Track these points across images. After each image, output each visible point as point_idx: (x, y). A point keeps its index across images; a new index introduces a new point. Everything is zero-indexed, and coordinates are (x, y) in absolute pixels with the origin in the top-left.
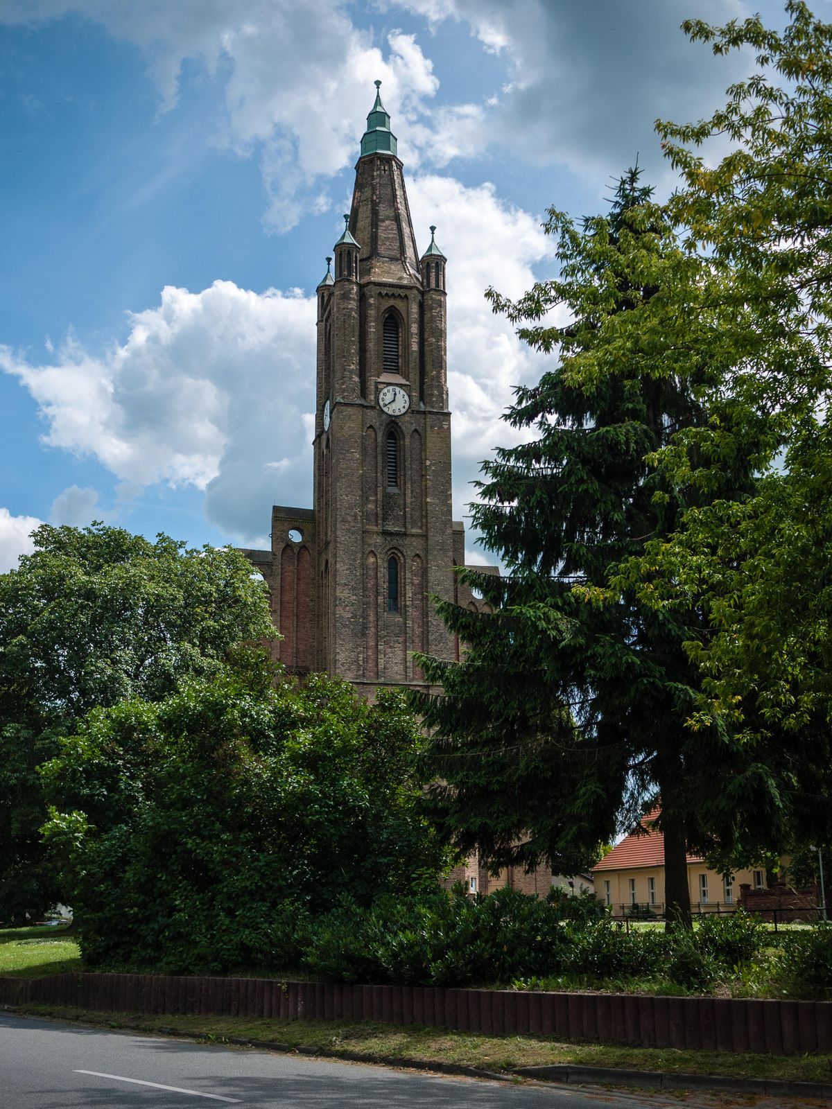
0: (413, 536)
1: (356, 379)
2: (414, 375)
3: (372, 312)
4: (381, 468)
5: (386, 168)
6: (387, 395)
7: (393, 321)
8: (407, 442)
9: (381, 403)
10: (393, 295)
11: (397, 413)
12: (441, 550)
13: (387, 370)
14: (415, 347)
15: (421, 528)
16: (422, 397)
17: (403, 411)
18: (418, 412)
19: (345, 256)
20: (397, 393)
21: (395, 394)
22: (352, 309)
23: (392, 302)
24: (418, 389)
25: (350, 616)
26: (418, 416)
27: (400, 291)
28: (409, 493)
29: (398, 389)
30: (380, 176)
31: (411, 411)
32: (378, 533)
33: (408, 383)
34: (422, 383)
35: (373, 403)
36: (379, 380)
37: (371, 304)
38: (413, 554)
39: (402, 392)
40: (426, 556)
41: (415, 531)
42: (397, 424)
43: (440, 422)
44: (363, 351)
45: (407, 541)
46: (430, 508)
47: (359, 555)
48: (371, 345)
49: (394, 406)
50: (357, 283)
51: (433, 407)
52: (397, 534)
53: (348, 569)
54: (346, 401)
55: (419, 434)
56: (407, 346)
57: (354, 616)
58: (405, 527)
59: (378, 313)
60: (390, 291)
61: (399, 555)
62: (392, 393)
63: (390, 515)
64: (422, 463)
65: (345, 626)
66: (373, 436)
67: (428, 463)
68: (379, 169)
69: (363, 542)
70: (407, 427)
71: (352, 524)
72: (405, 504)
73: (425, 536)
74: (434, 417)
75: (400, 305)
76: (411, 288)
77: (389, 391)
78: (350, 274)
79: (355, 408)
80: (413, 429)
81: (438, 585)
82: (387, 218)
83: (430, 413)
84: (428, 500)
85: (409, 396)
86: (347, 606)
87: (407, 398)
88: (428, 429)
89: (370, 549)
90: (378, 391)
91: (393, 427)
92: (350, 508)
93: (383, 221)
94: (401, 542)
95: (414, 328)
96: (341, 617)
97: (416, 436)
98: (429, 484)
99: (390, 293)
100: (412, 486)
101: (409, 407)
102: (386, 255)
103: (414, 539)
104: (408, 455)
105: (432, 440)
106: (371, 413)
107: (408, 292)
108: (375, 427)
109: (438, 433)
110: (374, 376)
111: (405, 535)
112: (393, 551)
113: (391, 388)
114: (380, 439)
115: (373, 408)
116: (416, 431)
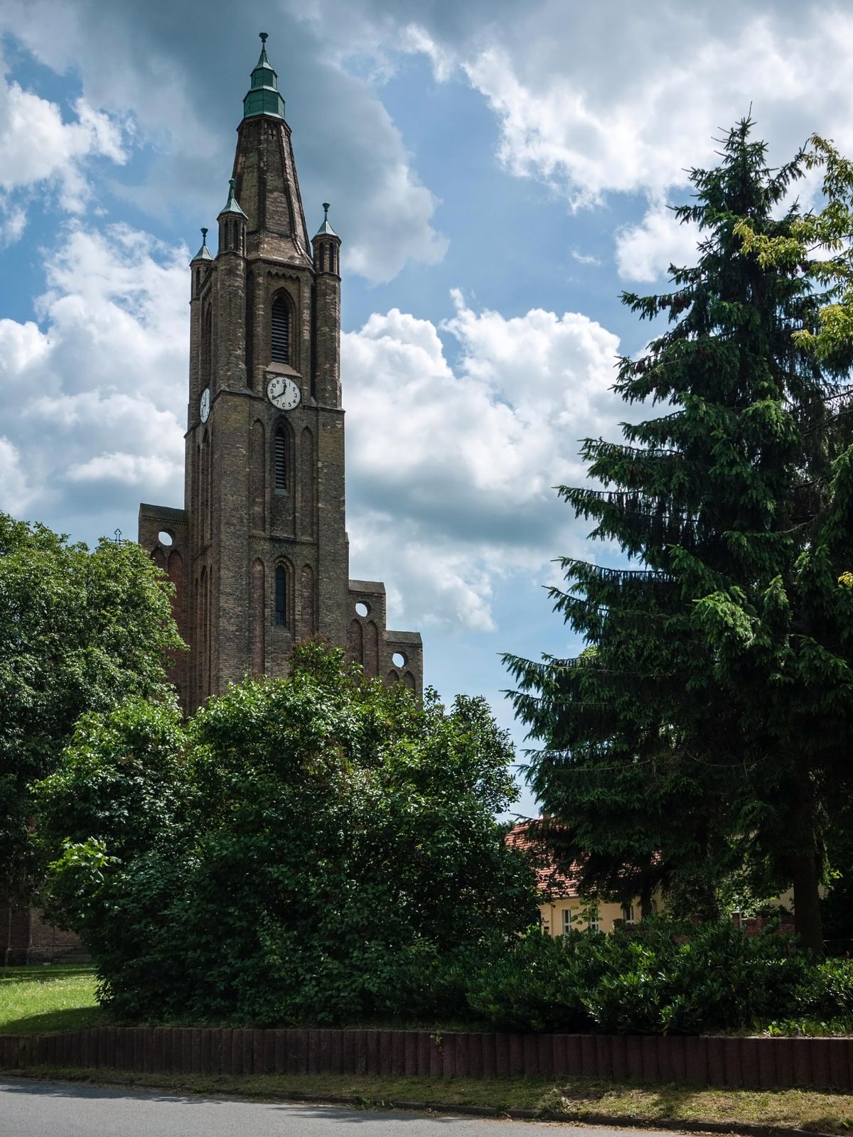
0: (303, 543)
1: (243, 366)
2: (306, 366)
3: (260, 293)
4: (269, 467)
5: (274, 132)
6: (276, 387)
7: (282, 306)
8: (298, 440)
9: (270, 396)
10: (284, 275)
11: (287, 408)
12: (333, 560)
13: (276, 359)
14: (307, 335)
15: (311, 535)
16: (313, 392)
17: (294, 405)
18: (310, 408)
19: (231, 227)
20: (287, 385)
21: (285, 386)
22: (238, 287)
23: (282, 283)
24: (309, 383)
25: (234, 628)
26: (310, 413)
27: (291, 272)
28: (298, 495)
29: (288, 381)
30: (267, 141)
31: (303, 406)
32: (265, 539)
33: (299, 375)
34: (313, 377)
35: (261, 395)
36: (267, 369)
37: (259, 284)
38: (303, 564)
39: (293, 385)
40: (317, 567)
41: (305, 538)
42: (287, 419)
43: (334, 421)
44: (250, 336)
45: (297, 549)
46: (321, 514)
47: (245, 563)
48: (259, 330)
49: (283, 399)
50: (244, 259)
51: (325, 404)
52: (287, 541)
53: (232, 577)
54: (232, 390)
55: (311, 433)
56: (299, 334)
57: (240, 630)
58: (295, 534)
59: (267, 293)
60: (281, 271)
61: (288, 564)
62: (281, 384)
63: (278, 520)
64: (313, 464)
65: (229, 640)
66: (261, 430)
67: (320, 465)
68: (266, 133)
69: (250, 548)
70: (299, 424)
71: (237, 528)
72: (295, 508)
73: (316, 545)
74: (326, 414)
75: (291, 288)
76: (304, 269)
77: (278, 382)
78: (237, 248)
79: (242, 398)
80: (304, 426)
81: (330, 598)
82: (276, 189)
83: (324, 410)
84: (320, 505)
85: (300, 390)
86: (231, 617)
87: (297, 391)
88: (320, 427)
89: (256, 556)
90: (266, 382)
91: (282, 422)
92: (236, 509)
93: (271, 192)
94: (290, 550)
95: (306, 315)
96: (225, 630)
97: (307, 434)
98: (321, 488)
99: (281, 273)
100: (302, 489)
101: (301, 402)
102: (275, 231)
103: (304, 547)
104: (298, 454)
105: (325, 440)
106: (258, 406)
107: (300, 274)
108: (263, 421)
109: (331, 433)
110: (262, 364)
111: (294, 542)
112: (281, 559)
113: (280, 379)
114: (268, 435)
115: (261, 399)
116: (307, 428)
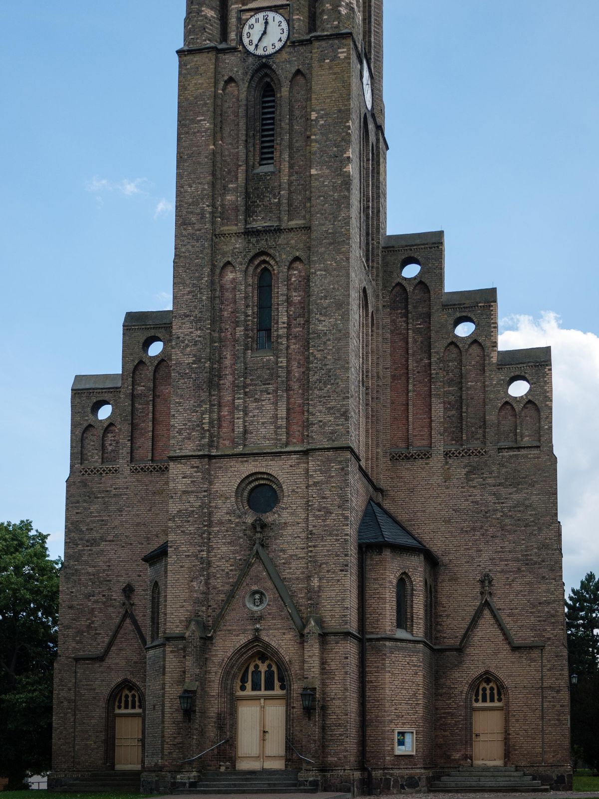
0: (291, 230)
4: (244, 138)
6: (254, 28)
8: (285, 92)
9: (246, 41)
11: (270, 51)
12: (331, 244)
15: (302, 217)
17: (279, 45)
18: (301, 43)
20: (270, 19)
21: (266, 23)
24: (306, 10)
25: (191, 360)
26: (302, 49)
29: (271, 15)
31: (292, 43)
32: (237, 235)
33: (286, 3)
35: (233, 44)
36: (245, 7)
38: (290, 258)
39: (279, 18)
40: (309, 257)
41: (293, 223)
42: (270, 67)
43: (335, 51)
45: (282, 239)
46: (315, 184)
47: (207, 270)
49: (266, 42)
51: (323, 30)
52: (267, 231)
53: (189, 292)
54: (192, 47)
55: (303, 76)
57: (198, 360)
58: (280, 219)
61: (272, 262)
62: (262, 21)
63: (258, 206)
64: (305, 118)
65: (182, 375)
66: (236, 93)
67: (314, 116)
69: (214, 248)
70: (284, 70)
71: (197, 227)
72: (280, 185)
73: (308, 228)
74: (323, 44)
77: (257, 21)
79: (205, 55)
80: (294, 70)
81: (325, 297)
83: (319, 38)
84: (313, 172)
85: (288, 22)
86: (187, 346)
87: (284, 25)
88: (315, 64)
89: (225, 260)
90: (241, 23)
91: (263, 74)
92: (195, 203)
94: (271, 243)
96: (179, 364)
97: (299, 80)
98: (315, 147)
100: (291, 157)
101: (288, 38)
103: (292, 235)
104: (285, 109)
105: (322, 82)
106: (230, 60)
108: (237, 78)
109: (330, 68)
111: (278, 230)
112: (262, 258)
113: (260, 16)
114: (243, 96)
115: (234, 49)
116: (298, 72)
